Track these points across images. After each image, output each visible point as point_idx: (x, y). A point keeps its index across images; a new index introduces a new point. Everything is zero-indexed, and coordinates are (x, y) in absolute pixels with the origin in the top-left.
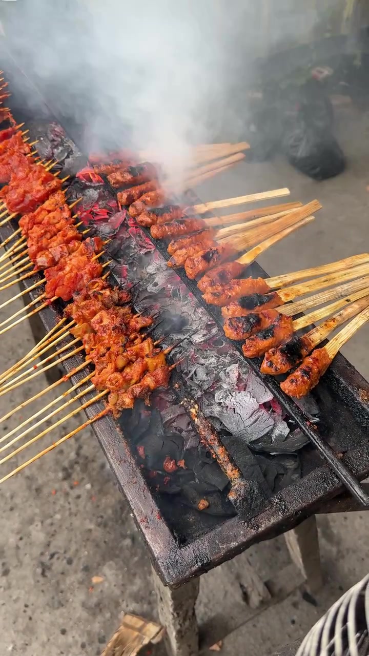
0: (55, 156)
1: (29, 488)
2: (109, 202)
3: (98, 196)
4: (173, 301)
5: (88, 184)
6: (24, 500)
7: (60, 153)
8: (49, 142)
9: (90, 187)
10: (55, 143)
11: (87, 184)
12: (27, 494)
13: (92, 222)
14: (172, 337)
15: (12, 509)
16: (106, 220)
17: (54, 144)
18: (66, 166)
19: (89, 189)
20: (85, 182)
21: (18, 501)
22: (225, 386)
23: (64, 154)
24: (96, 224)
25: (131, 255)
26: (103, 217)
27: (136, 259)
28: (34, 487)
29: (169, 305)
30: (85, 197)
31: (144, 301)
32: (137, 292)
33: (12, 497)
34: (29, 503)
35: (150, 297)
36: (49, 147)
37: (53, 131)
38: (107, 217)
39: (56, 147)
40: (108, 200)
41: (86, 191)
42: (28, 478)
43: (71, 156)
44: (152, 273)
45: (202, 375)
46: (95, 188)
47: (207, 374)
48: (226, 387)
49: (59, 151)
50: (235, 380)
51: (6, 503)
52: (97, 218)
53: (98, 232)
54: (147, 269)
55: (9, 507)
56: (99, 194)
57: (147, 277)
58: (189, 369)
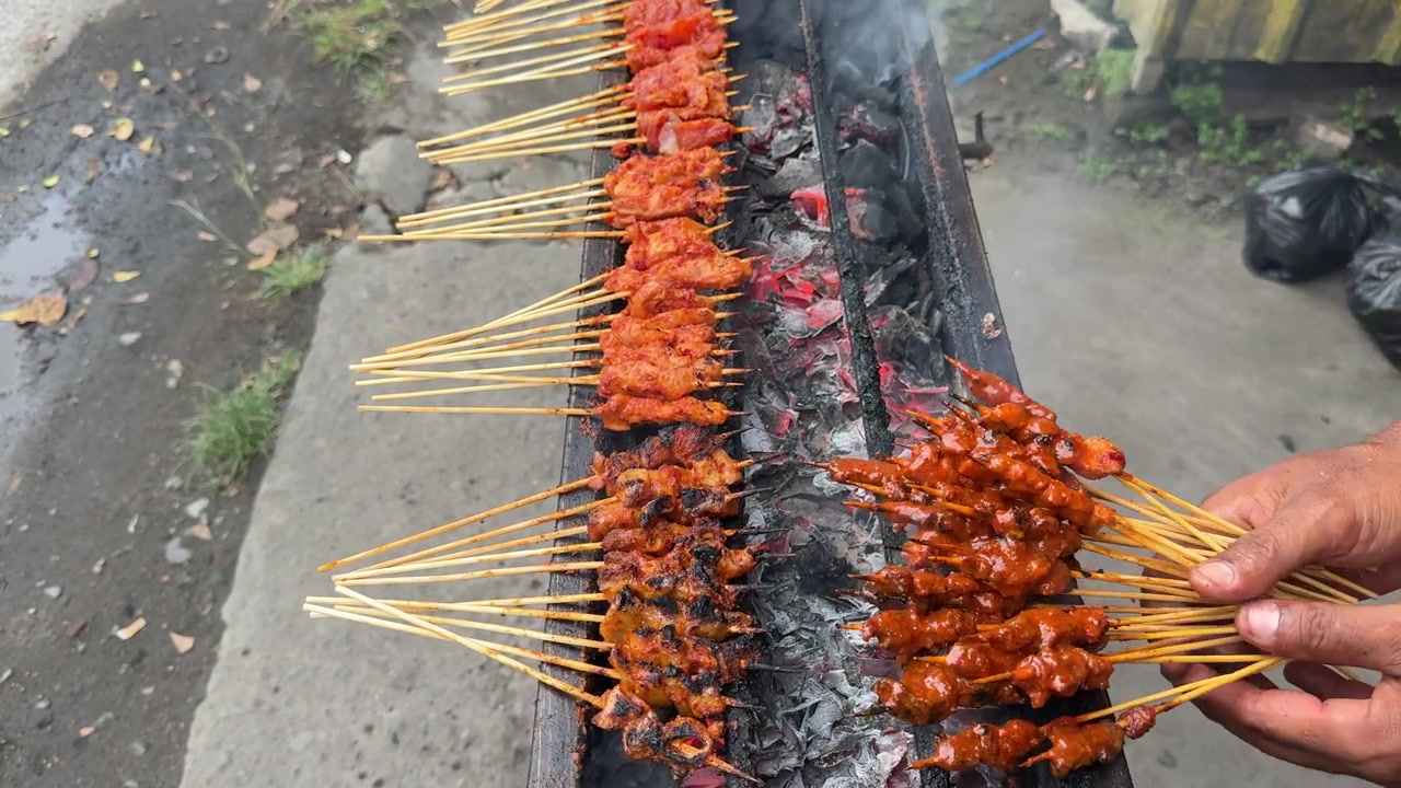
0: (773, 142)
1: (507, 741)
2: (826, 272)
3: (809, 252)
4: (854, 527)
5: (806, 221)
6: (487, 760)
7: (784, 141)
8: (773, 113)
9: (805, 229)
10: (786, 119)
11: (803, 219)
12: (497, 750)
13: (774, 299)
14: (810, 603)
15: (456, 767)
16: (802, 304)
17: (780, 120)
18: (784, 171)
19: (802, 231)
20: (802, 215)
21: (475, 755)
22: (860, 772)
23: (792, 146)
24: (781, 305)
25: (819, 393)
26: (801, 296)
27: (822, 406)
28: (515, 744)
29: (841, 531)
30: (786, 245)
31: (796, 500)
32: (791, 475)
33: (468, 744)
34: (493, 770)
35: (810, 497)
36: (769, 123)
37: (793, 91)
38: (809, 298)
39: (783, 126)
40: (824, 268)
41: (794, 233)
42: (514, 720)
43: (802, 155)
44: (842, 449)
45: (822, 721)
46: (814, 234)
47: (835, 724)
48: (860, 776)
49: (786, 137)
50: (888, 768)
51: (452, 750)
52: (788, 293)
53: (777, 323)
54: (836, 435)
55: (453, 759)
56: (815, 249)
57: (829, 452)
58: (805, 694)
